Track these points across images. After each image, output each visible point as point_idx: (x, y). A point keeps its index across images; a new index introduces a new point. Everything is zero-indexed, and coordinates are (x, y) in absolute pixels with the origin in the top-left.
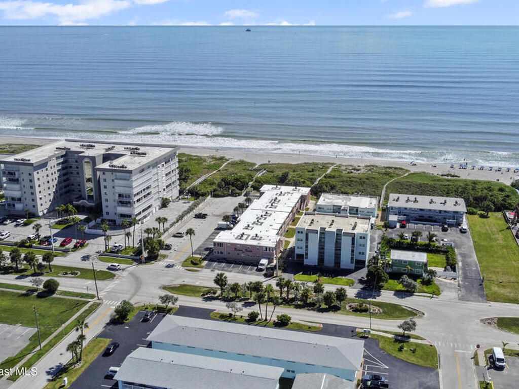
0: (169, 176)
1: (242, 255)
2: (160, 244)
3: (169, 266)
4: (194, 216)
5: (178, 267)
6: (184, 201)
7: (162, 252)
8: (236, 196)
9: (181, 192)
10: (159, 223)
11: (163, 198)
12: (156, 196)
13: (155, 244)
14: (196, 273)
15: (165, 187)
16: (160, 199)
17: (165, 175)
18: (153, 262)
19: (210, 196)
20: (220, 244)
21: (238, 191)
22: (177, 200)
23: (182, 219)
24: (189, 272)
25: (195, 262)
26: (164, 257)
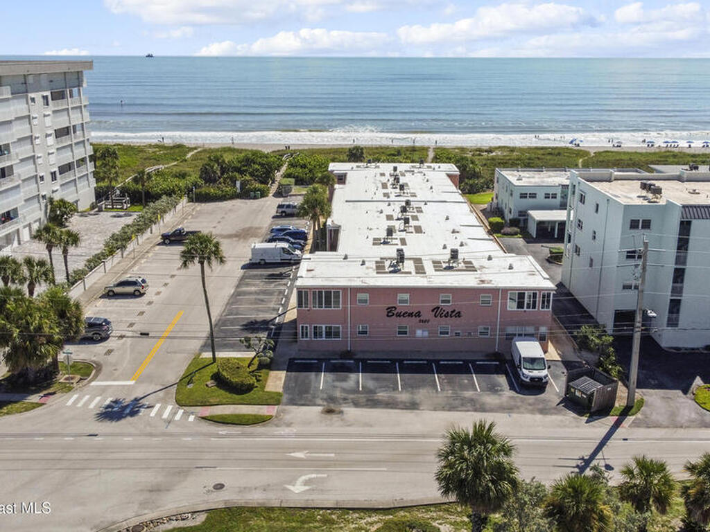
0: (66, 141)
1: (419, 333)
2: (62, 315)
3: (115, 412)
4: (159, 240)
5: (164, 411)
6: (114, 214)
7: (75, 353)
8: (255, 198)
9: (101, 195)
10: (49, 248)
11: (51, 201)
12: (30, 190)
13: (37, 315)
14: (258, 429)
15: (56, 169)
16: (43, 202)
17: (51, 131)
18: (34, 398)
19: (185, 199)
20: (327, 296)
21: (258, 185)
22: (92, 212)
23: (123, 247)
24: (223, 430)
25: (235, 380)
26: (86, 370)
